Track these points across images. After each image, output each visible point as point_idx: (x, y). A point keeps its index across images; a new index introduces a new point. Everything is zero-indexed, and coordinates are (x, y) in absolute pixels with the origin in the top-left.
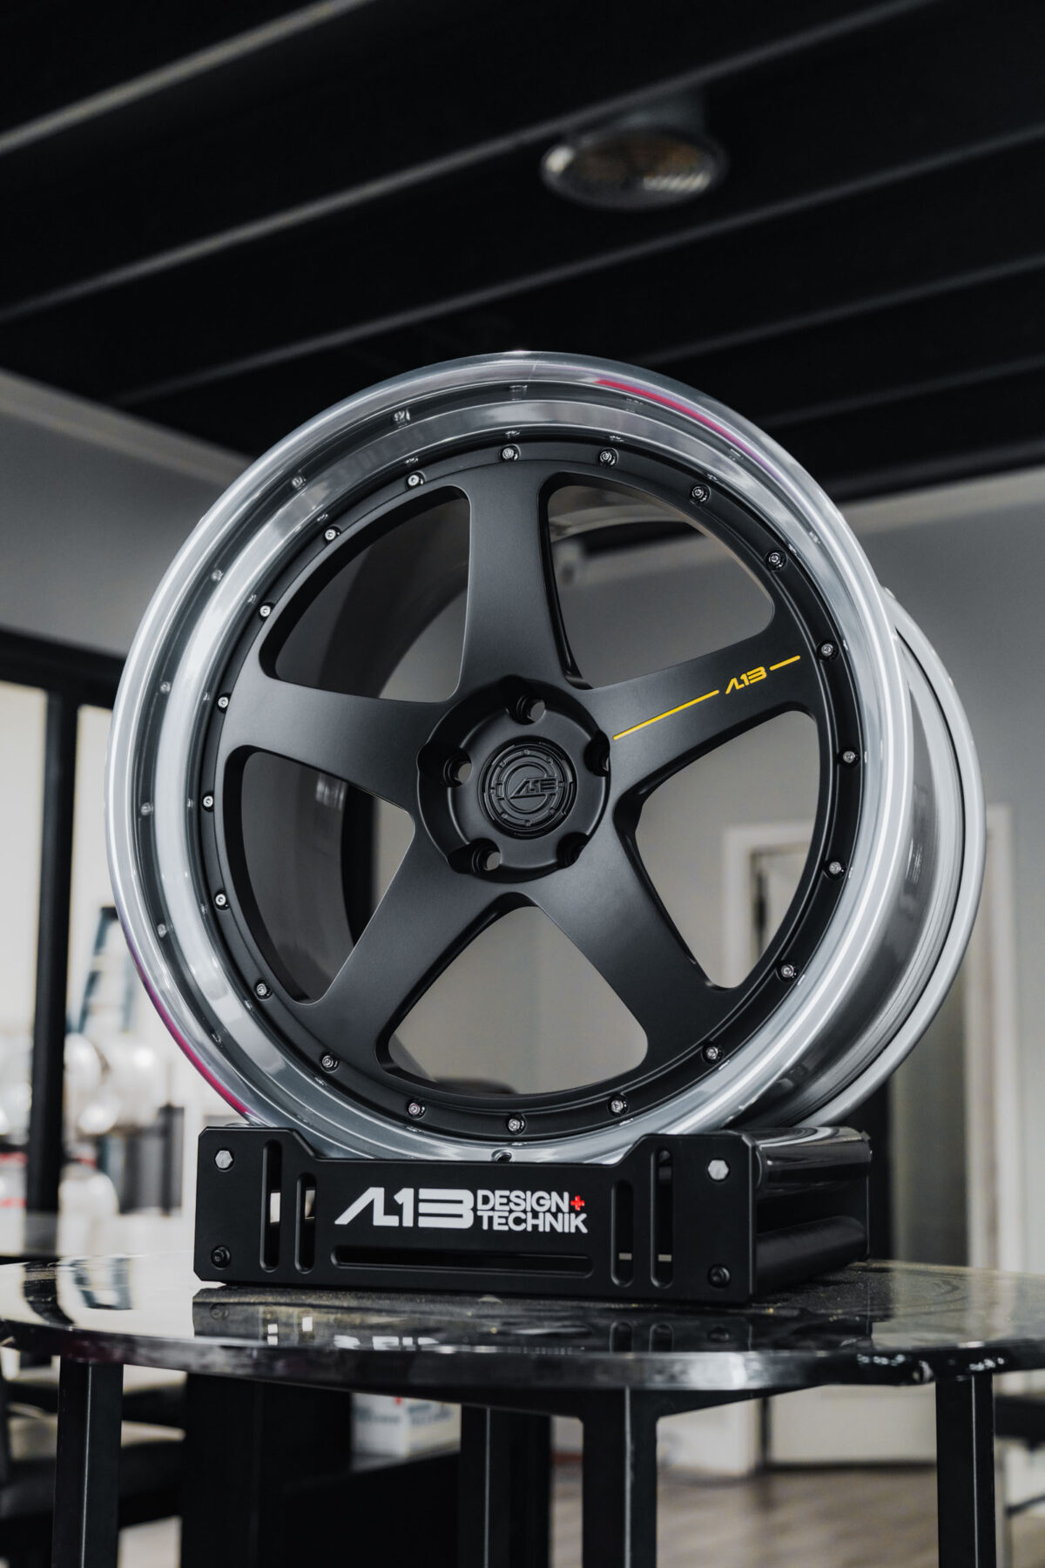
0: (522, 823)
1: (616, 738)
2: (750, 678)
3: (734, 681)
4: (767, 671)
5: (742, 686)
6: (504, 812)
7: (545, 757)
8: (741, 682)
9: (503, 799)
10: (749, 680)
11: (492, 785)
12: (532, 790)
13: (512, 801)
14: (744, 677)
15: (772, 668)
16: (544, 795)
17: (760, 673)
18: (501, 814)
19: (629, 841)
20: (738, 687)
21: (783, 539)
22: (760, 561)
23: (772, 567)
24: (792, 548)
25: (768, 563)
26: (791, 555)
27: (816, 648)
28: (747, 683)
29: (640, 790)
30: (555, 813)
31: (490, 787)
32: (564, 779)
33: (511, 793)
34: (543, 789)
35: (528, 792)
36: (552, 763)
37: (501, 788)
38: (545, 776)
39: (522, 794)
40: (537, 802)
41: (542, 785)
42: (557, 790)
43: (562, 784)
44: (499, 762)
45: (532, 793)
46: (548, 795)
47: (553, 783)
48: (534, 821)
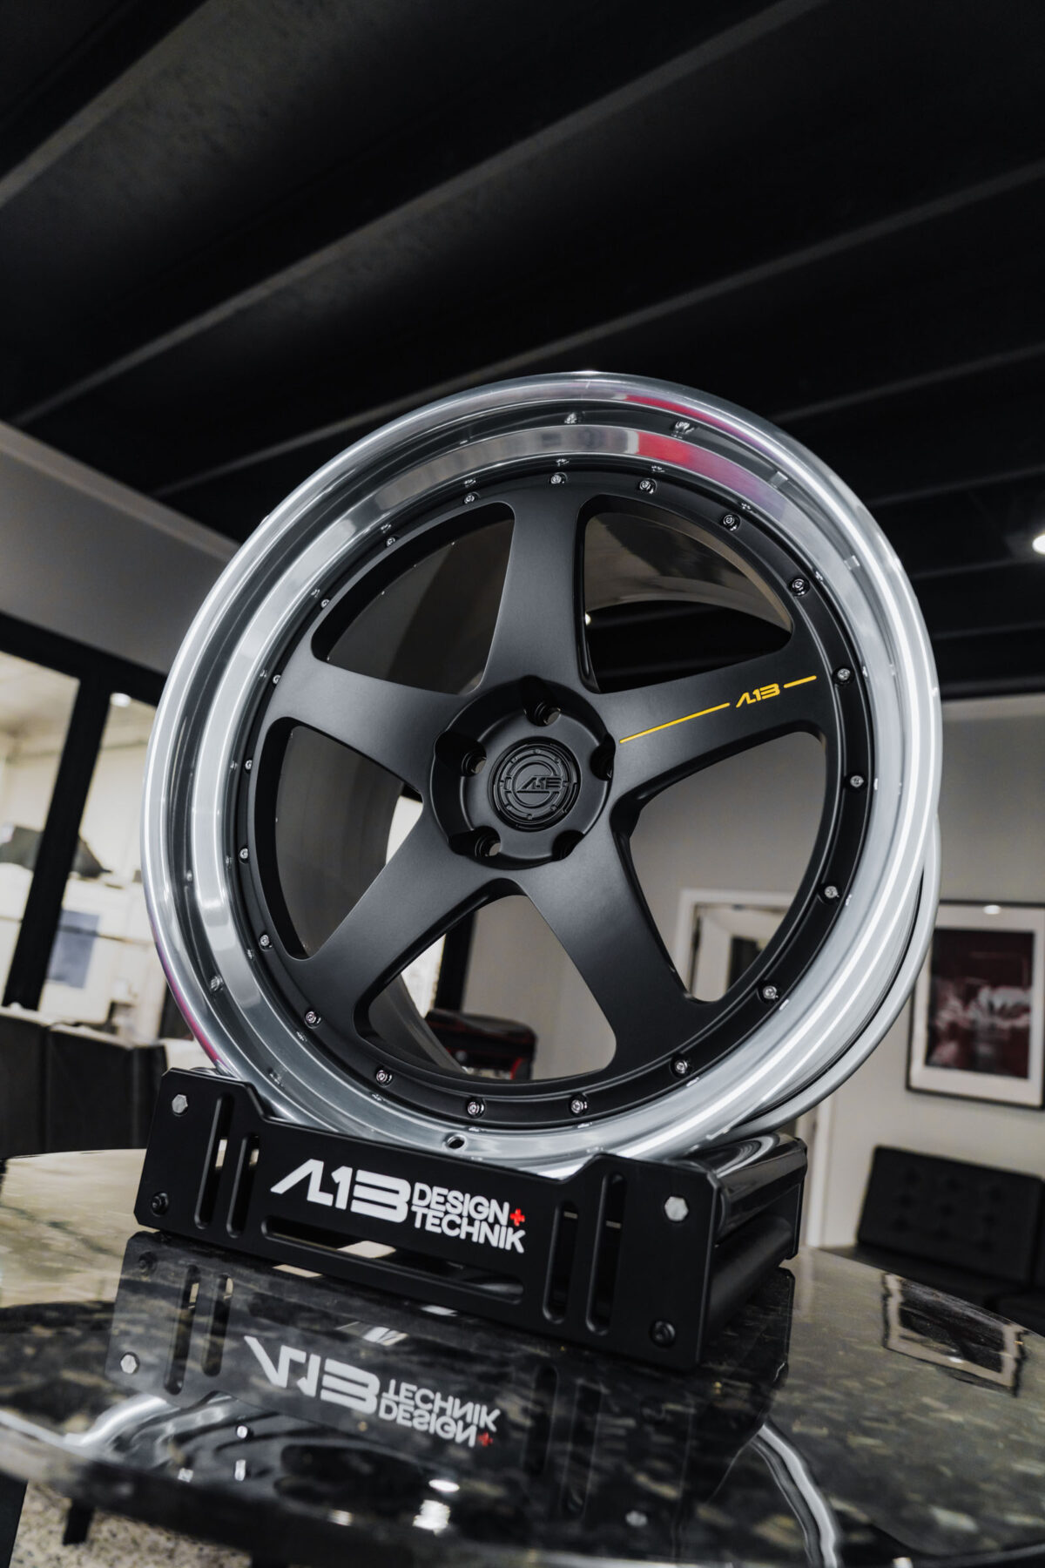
0: (524, 816)
1: (622, 741)
2: (762, 693)
3: (746, 695)
4: (781, 688)
5: (754, 700)
6: (510, 804)
7: (554, 758)
8: (753, 697)
9: (510, 792)
10: (761, 696)
11: (502, 779)
12: (538, 786)
13: (518, 794)
14: (756, 692)
15: (786, 686)
16: (548, 792)
17: (774, 690)
18: (506, 806)
19: (623, 842)
20: (749, 702)
21: (811, 567)
22: (784, 585)
23: (795, 591)
24: (818, 576)
25: (790, 587)
26: (817, 583)
27: (832, 672)
28: (759, 699)
29: (640, 795)
30: (556, 811)
31: (499, 780)
32: (569, 779)
33: (518, 787)
34: (547, 786)
35: (533, 788)
36: (559, 764)
37: (510, 782)
38: (552, 775)
39: (528, 788)
40: (541, 798)
41: (548, 782)
42: (561, 789)
43: (566, 783)
44: (512, 758)
45: (537, 789)
46: (551, 793)
47: (558, 782)
48: (536, 815)
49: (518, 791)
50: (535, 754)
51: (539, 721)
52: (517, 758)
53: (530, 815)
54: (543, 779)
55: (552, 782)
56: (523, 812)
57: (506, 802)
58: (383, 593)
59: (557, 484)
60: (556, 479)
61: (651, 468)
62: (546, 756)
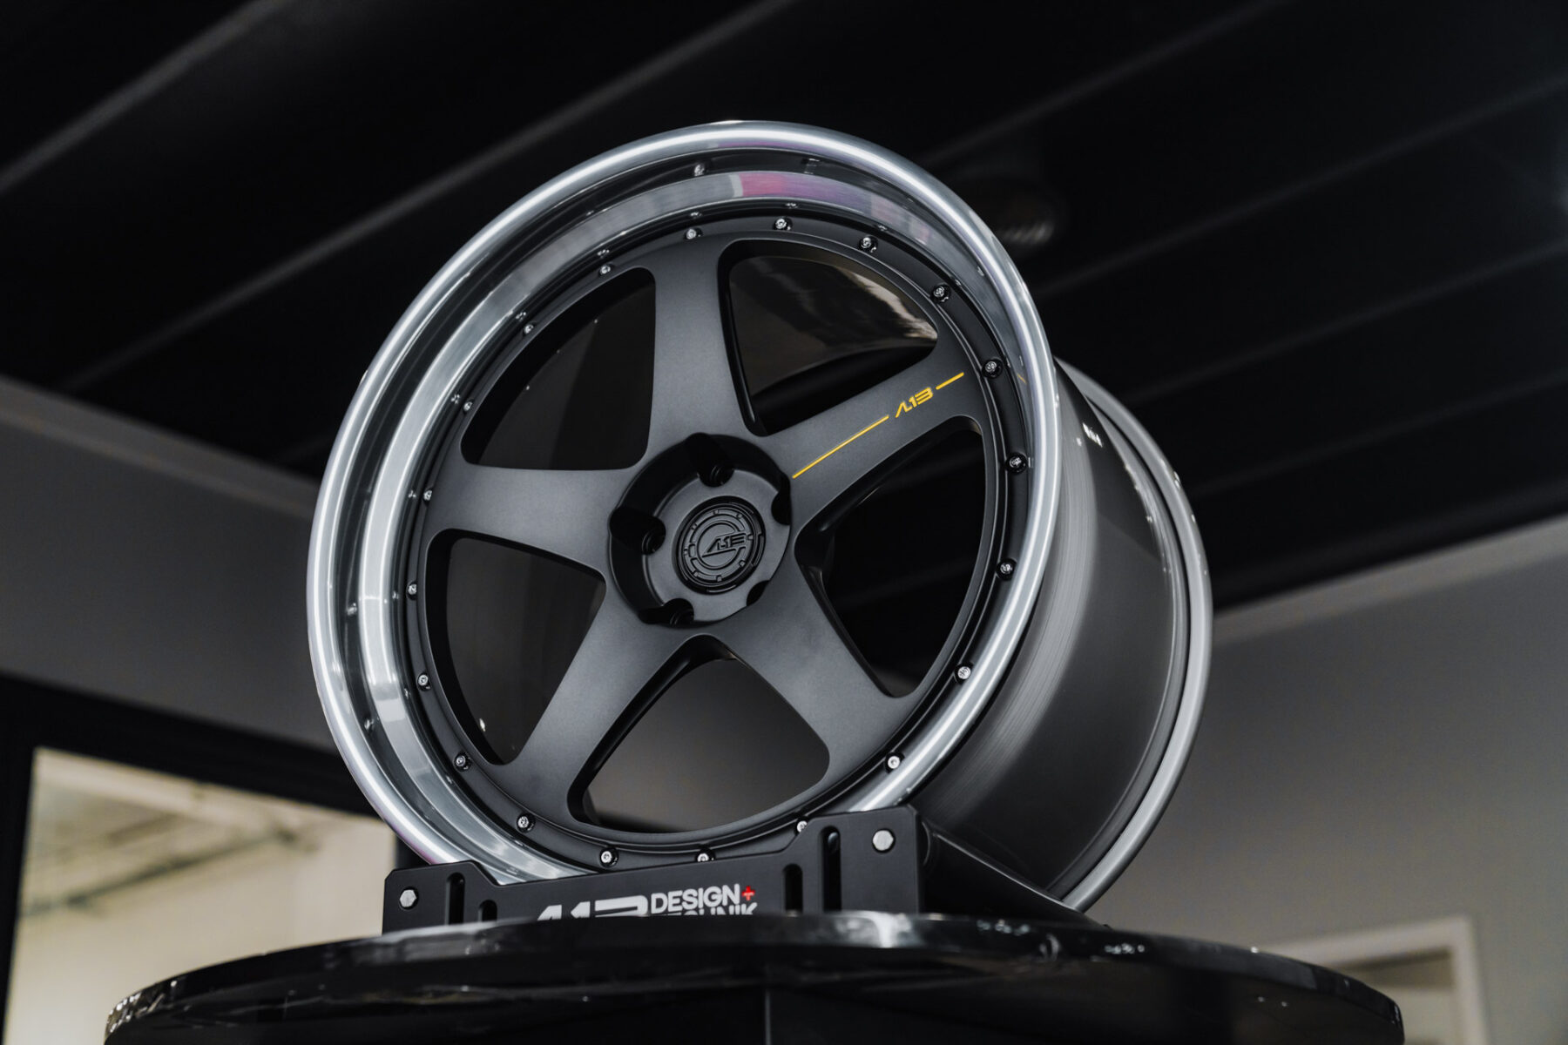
0: (714, 578)
1: (794, 477)
2: (918, 400)
3: (903, 404)
4: (934, 390)
5: (911, 408)
6: (697, 571)
7: (735, 514)
8: (909, 404)
9: (695, 559)
10: (917, 402)
11: (686, 547)
12: (723, 546)
13: (703, 559)
14: (912, 400)
15: (938, 388)
16: (734, 550)
17: (928, 393)
18: (693, 574)
19: (812, 575)
20: (906, 410)
21: (950, 275)
22: (926, 296)
23: (937, 300)
24: (958, 283)
25: (933, 297)
26: (957, 288)
27: (981, 368)
28: (915, 405)
29: (822, 526)
30: (745, 566)
31: (683, 550)
32: (752, 533)
34: (732, 545)
35: (718, 549)
36: (742, 520)
37: (693, 549)
38: (737, 533)
39: (715, 550)
40: (730, 556)
41: (732, 540)
42: (747, 544)
43: (751, 537)
44: (691, 525)
45: (722, 549)
46: (737, 550)
47: (743, 538)
48: (724, 576)
49: (704, 556)
50: (716, 515)
51: (712, 482)
52: (698, 523)
53: (718, 576)
54: (727, 538)
55: (735, 540)
56: (711, 575)
57: (693, 570)
59: (693, 239)
60: (691, 234)
61: (784, 206)
62: (728, 515)
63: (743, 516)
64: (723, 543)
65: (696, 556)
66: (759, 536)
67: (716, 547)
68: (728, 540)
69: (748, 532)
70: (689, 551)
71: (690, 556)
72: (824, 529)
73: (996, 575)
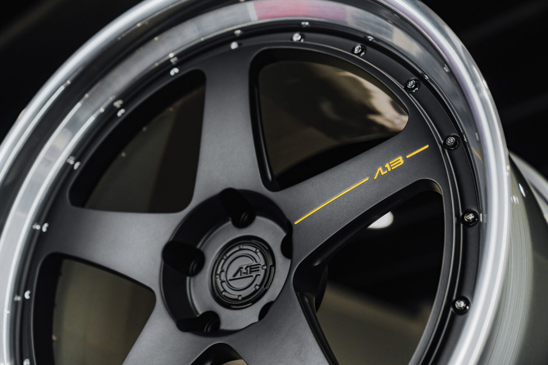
0: (236, 297)
1: (296, 223)
2: (392, 166)
3: (380, 169)
4: (404, 158)
5: (386, 172)
6: (225, 291)
7: (254, 249)
8: (385, 169)
9: (224, 281)
10: (391, 167)
11: (219, 272)
12: (244, 273)
13: (230, 282)
14: (387, 166)
15: (408, 157)
16: (252, 276)
17: (400, 161)
18: (222, 292)
19: (307, 300)
20: (383, 173)
21: (420, 72)
22: (401, 87)
23: (409, 90)
24: (427, 77)
25: (406, 88)
26: (426, 82)
27: (442, 142)
28: (389, 170)
29: (315, 261)
30: (259, 289)
31: (216, 274)
32: (266, 264)
33: (230, 276)
34: (251, 272)
35: (241, 275)
36: (259, 254)
37: (223, 274)
38: (255, 263)
39: (238, 276)
40: (249, 281)
41: (251, 269)
42: (262, 272)
43: (265, 267)
44: (223, 256)
45: (243, 275)
46: (254, 276)
47: (259, 267)
48: (243, 296)
49: (230, 280)
50: (240, 250)
51: (240, 224)
52: (228, 255)
53: (239, 296)
54: (247, 267)
55: (252, 268)
56: (234, 295)
57: (222, 290)
58: (123, 154)
59: (236, 50)
60: (234, 45)
61: (300, 25)
62: (249, 250)
63: (260, 251)
64: (244, 271)
65: (225, 280)
66: (271, 266)
67: (239, 274)
68: (248, 269)
69: (263, 263)
70: (220, 275)
71: (220, 279)
72: (317, 264)
73: (451, 309)
